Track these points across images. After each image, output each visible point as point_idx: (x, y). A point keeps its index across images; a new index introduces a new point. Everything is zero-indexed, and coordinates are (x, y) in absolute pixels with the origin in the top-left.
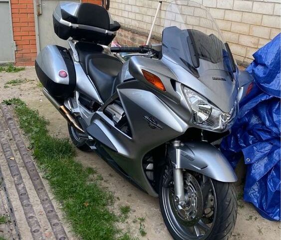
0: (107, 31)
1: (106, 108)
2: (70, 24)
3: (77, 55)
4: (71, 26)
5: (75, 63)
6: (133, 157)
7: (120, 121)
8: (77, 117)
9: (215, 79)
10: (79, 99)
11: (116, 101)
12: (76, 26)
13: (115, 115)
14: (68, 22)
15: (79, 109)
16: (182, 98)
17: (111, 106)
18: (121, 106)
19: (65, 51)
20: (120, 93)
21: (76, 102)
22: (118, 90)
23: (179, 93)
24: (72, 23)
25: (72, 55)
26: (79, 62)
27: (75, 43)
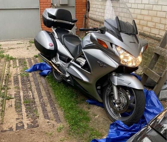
0: (71, 23)
1: (76, 59)
2: (53, 20)
3: (57, 35)
4: (53, 21)
5: (56, 39)
6: (91, 82)
7: (84, 65)
8: (58, 66)
9: (130, 42)
10: (59, 57)
11: (82, 56)
12: (55, 20)
13: (81, 62)
14: (52, 19)
15: (60, 62)
16: (116, 52)
17: (79, 58)
18: (85, 58)
19: (50, 33)
20: (84, 51)
21: (58, 59)
22: (82, 50)
23: (114, 49)
24: (53, 19)
25: (54, 35)
26: (58, 39)
27: (55, 29)
